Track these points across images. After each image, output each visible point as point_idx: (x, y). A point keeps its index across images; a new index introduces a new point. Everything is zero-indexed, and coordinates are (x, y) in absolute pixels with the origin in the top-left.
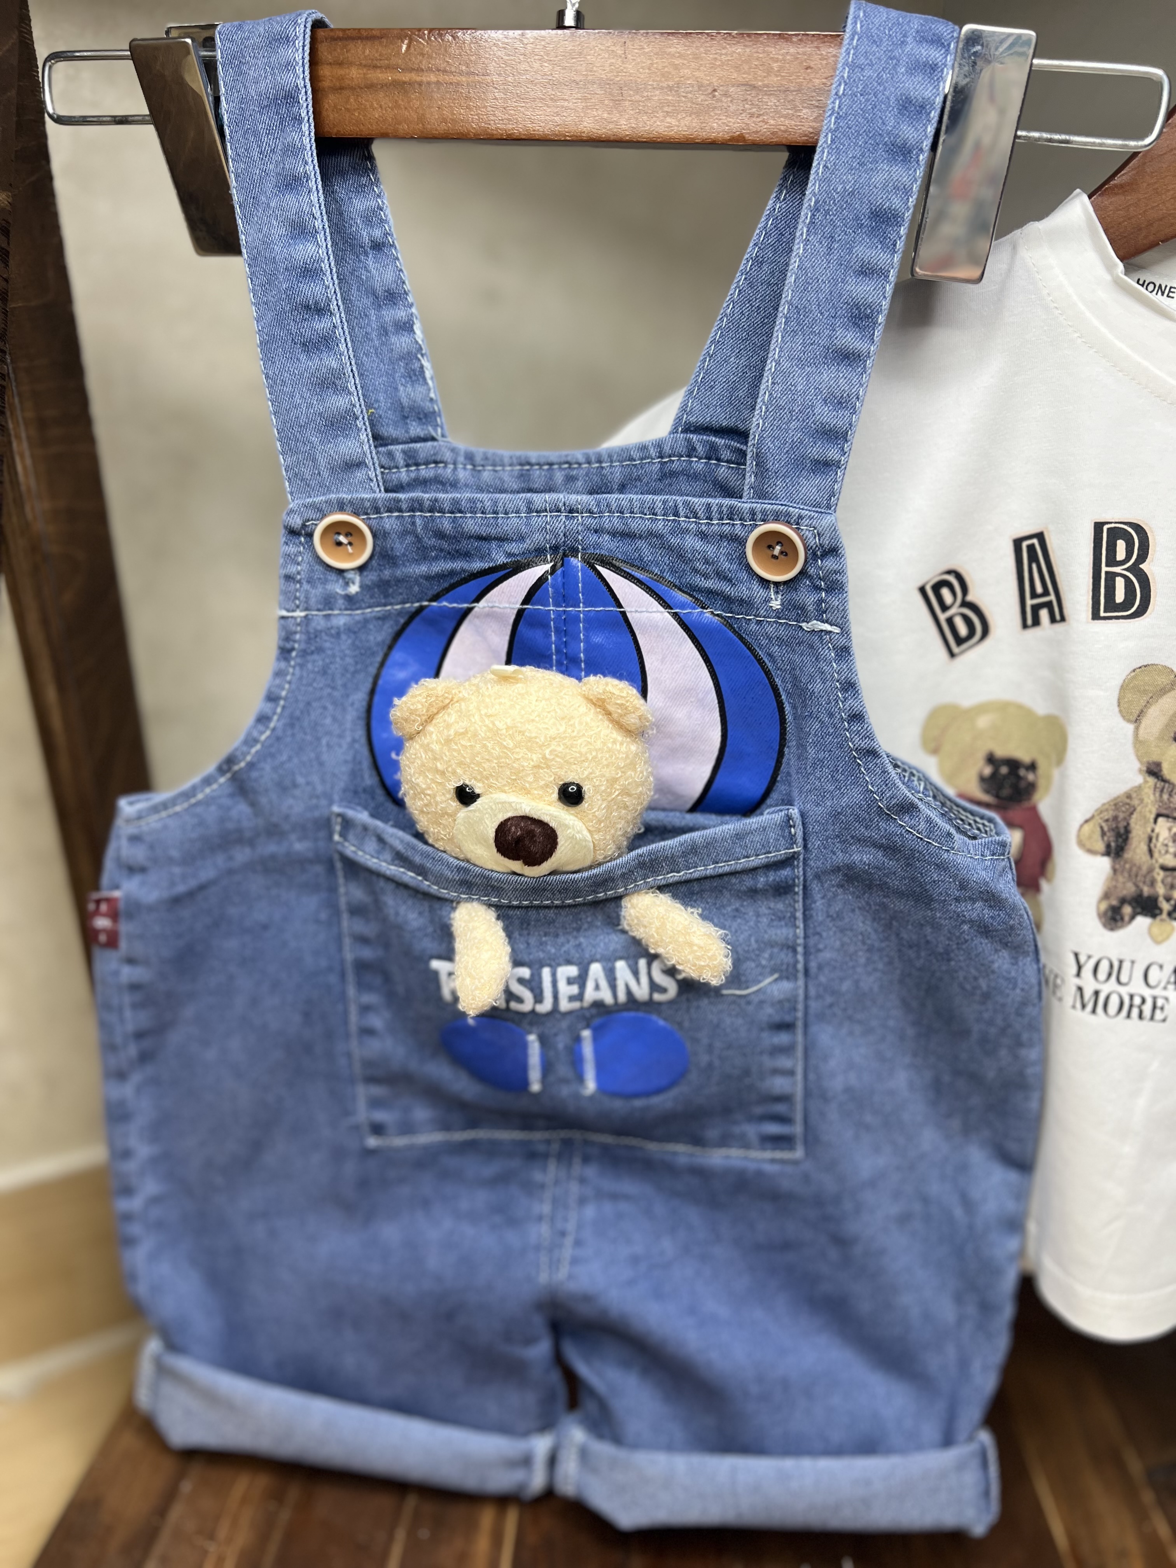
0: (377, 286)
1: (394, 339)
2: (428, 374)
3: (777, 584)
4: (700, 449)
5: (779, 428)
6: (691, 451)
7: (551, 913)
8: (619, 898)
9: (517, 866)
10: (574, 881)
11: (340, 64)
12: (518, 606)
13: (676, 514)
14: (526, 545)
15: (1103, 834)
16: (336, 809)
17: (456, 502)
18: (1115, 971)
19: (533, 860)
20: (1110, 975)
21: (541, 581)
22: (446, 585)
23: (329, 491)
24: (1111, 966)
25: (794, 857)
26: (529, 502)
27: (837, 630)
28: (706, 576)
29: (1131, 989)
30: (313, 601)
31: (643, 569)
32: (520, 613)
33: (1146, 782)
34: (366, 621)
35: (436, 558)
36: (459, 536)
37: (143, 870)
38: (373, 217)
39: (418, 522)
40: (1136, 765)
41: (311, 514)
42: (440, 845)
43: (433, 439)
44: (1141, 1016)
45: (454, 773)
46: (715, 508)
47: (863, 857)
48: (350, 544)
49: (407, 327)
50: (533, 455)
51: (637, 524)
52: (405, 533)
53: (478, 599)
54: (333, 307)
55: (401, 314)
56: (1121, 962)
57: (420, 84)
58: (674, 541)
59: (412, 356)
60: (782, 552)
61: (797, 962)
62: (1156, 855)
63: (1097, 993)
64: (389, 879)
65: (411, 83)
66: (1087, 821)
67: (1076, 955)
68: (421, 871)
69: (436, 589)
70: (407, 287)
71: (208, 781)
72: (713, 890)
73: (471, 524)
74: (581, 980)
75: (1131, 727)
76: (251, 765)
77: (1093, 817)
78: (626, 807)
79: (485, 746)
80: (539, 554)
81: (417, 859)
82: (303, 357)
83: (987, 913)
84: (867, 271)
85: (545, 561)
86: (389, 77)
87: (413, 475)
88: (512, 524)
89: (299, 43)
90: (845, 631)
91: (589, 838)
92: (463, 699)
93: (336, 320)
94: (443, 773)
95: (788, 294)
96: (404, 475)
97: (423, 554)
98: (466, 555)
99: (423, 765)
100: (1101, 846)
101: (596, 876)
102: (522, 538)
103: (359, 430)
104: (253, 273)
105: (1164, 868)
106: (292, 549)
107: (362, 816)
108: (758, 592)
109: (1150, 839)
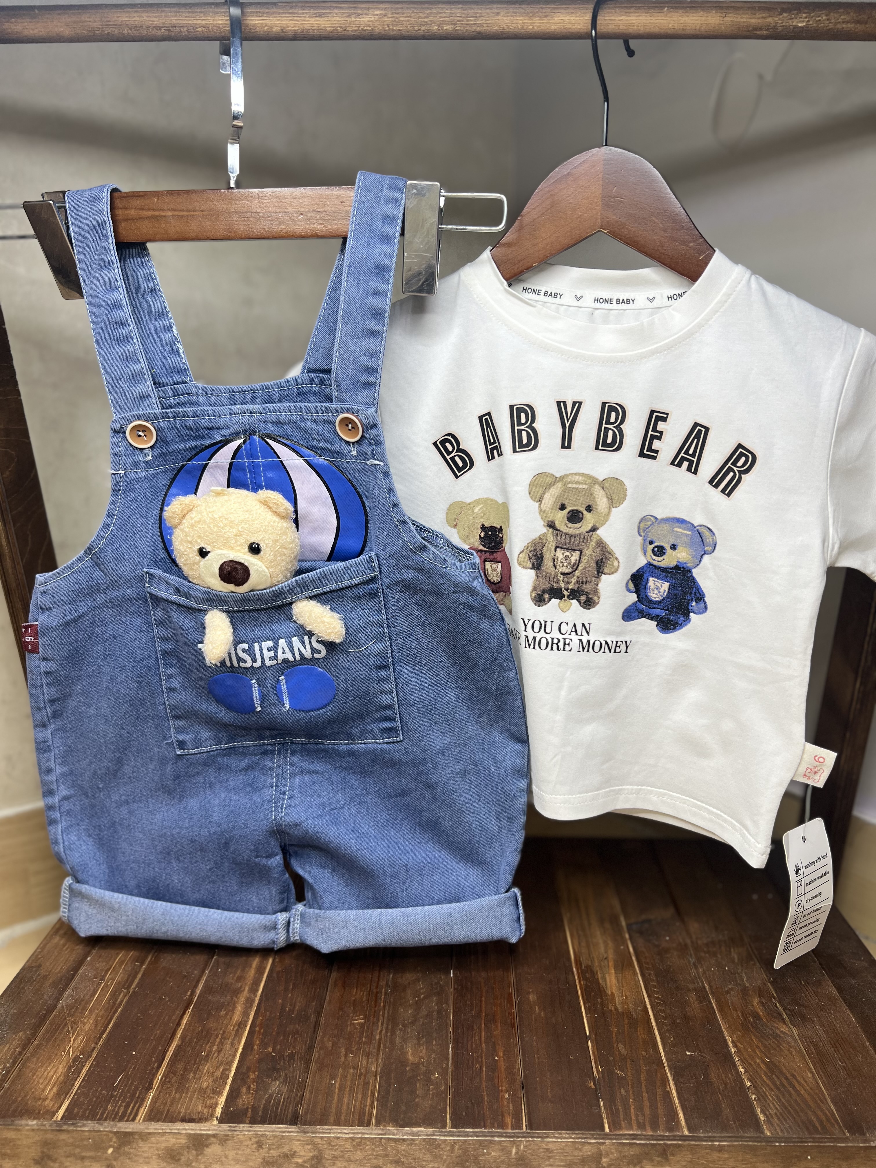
0: (153, 310)
1: (163, 335)
2: (181, 351)
3: (353, 443)
4: (316, 380)
5: (345, 368)
6: (312, 382)
7: (256, 614)
8: (291, 604)
9: (231, 587)
10: (262, 594)
11: (125, 208)
12: (230, 461)
13: (301, 412)
14: (231, 430)
15: (530, 558)
16: (145, 570)
17: (195, 412)
18: (543, 626)
19: (240, 583)
20: (540, 628)
21: (239, 447)
22: (194, 453)
23: (133, 410)
24: (541, 624)
25: (375, 577)
26: (230, 410)
27: (382, 464)
28: (319, 441)
29: (551, 635)
30: (128, 465)
31: (288, 439)
32: (231, 464)
33: (548, 531)
34: (156, 474)
35: (188, 440)
36: (198, 428)
37: (49, 609)
38: (149, 277)
39: (178, 423)
40: (542, 523)
41: (124, 422)
42: (195, 581)
43: (186, 382)
44: (558, 649)
45: (196, 542)
46: (319, 408)
47: (409, 575)
48: (145, 436)
49: (169, 329)
50: (236, 388)
51: (283, 418)
52: (172, 428)
53: (210, 459)
54: (129, 322)
55: (166, 323)
56: (546, 622)
57: (165, 216)
58: (302, 425)
59: (172, 343)
60: (353, 428)
61: (385, 632)
62: (558, 567)
63: (534, 638)
64: (174, 603)
65: (161, 216)
66: (521, 552)
67: (523, 620)
68: (187, 596)
69: (190, 455)
70: (168, 309)
71: (79, 560)
72: (339, 597)
73: (203, 422)
74: (274, 648)
75: (537, 504)
76: (101, 550)
77: (524, 550)
78: (285, 555)
79: (209, 527)
80: (237, 435)
81: (185, 590)
82: (117, 346)
83: (470, 599)
84: (377, 293)
85: (240, 438)
86: (149, 213)
87: (177, 401)
88: (222, 421)
89: (105, 201)
90: (386, 464)
91: (266, 570)
92: (199, 505)
93: (131, 328)
94: (191, 542)
95: (342, 306)
96: (172, 401)
97: (182, 438)
98: (203, 438)
99: (182, 540)
100: (529, 565)
101: (274, 591)
102: (228, 427)
103: (146, 380)
104: (90, 308)
105: (562, 574)
106: (116, 440)
107: (159, 572)
108: (345, 448)
109: (554, 560)
